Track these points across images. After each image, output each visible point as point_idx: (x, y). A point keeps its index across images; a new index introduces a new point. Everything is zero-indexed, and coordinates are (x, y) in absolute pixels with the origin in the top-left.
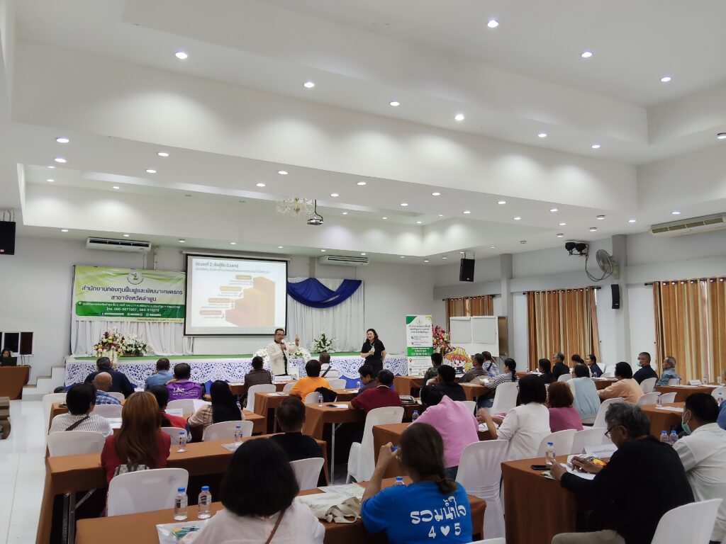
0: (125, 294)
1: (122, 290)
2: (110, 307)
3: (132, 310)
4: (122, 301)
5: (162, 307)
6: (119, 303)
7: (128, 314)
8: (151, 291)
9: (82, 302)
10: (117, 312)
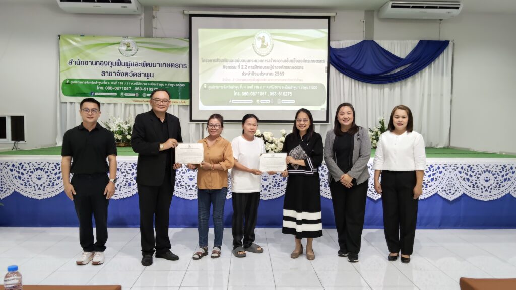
0: (116, 69)
1: (112, 63)
2: (101, 85)
3: (126, 88)
4: (114, 77)
5: (161, 85)
6: (110, 81)
7: (122, 94)
8: (148, 65)
9: (70, 80)
10: (109, 91)
